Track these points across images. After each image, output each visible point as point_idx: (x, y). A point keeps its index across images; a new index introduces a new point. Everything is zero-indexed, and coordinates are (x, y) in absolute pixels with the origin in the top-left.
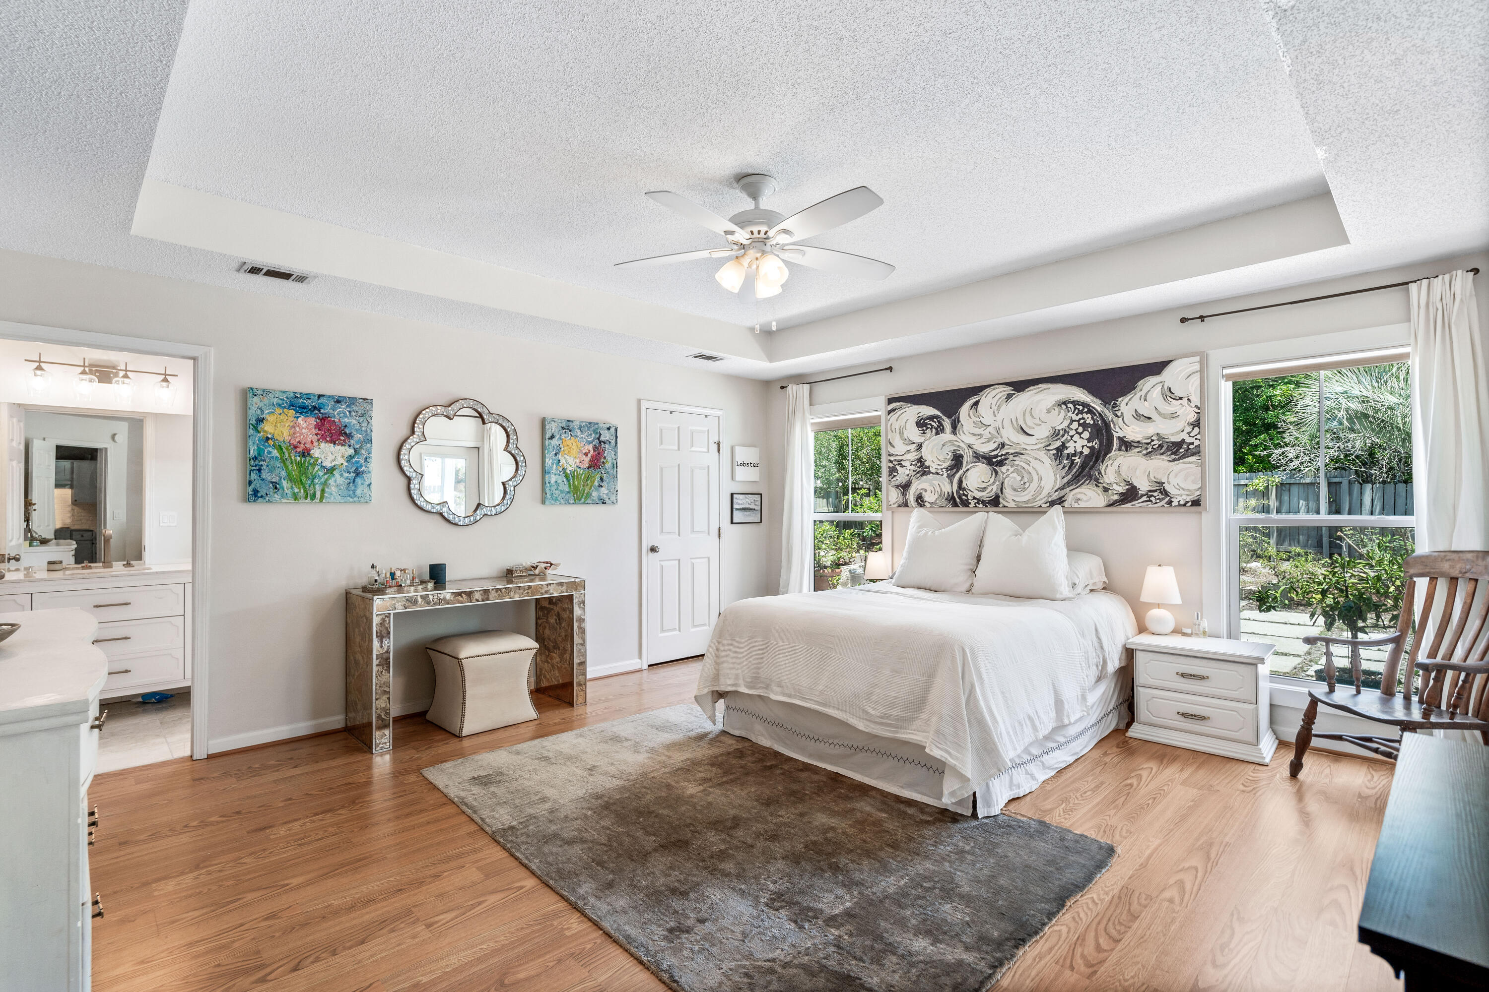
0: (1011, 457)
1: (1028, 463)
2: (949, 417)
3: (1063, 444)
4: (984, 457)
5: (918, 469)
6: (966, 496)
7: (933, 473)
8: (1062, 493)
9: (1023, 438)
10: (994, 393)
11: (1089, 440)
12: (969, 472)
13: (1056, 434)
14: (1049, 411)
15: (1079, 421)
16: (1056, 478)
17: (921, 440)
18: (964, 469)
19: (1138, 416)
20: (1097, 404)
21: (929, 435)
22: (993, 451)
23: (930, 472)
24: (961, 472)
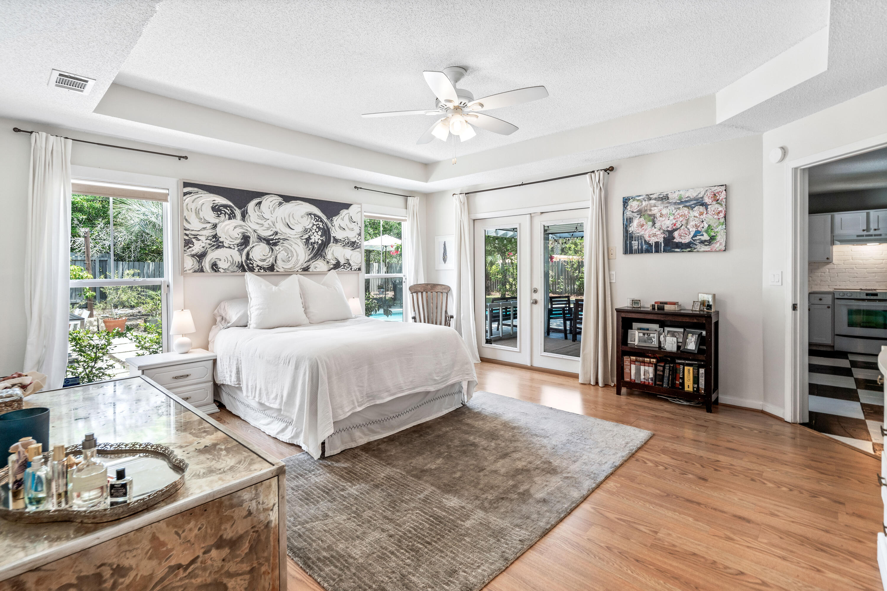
0: (281, 241)
1: (291, 246)
2: (240, 208)
3: (309, 237)
4: (264, 239)
5: (213, 244)
6: (252, 264)
7: (226, 247)
8: (309, 263)
9: (288, 231)
10: (271, 199)
11: (321, 236)
12: (254, 248)
13: (306, 231)
14: (302, 217)
15: (316, 225)
16: (306, 256)
17: (216, 221)
18: (251, 246)
19: (340, 227)
20: (324, 218)
21: (223, 219)
22: (270, 236)
23: (223, 246)
24: (248, 248)
